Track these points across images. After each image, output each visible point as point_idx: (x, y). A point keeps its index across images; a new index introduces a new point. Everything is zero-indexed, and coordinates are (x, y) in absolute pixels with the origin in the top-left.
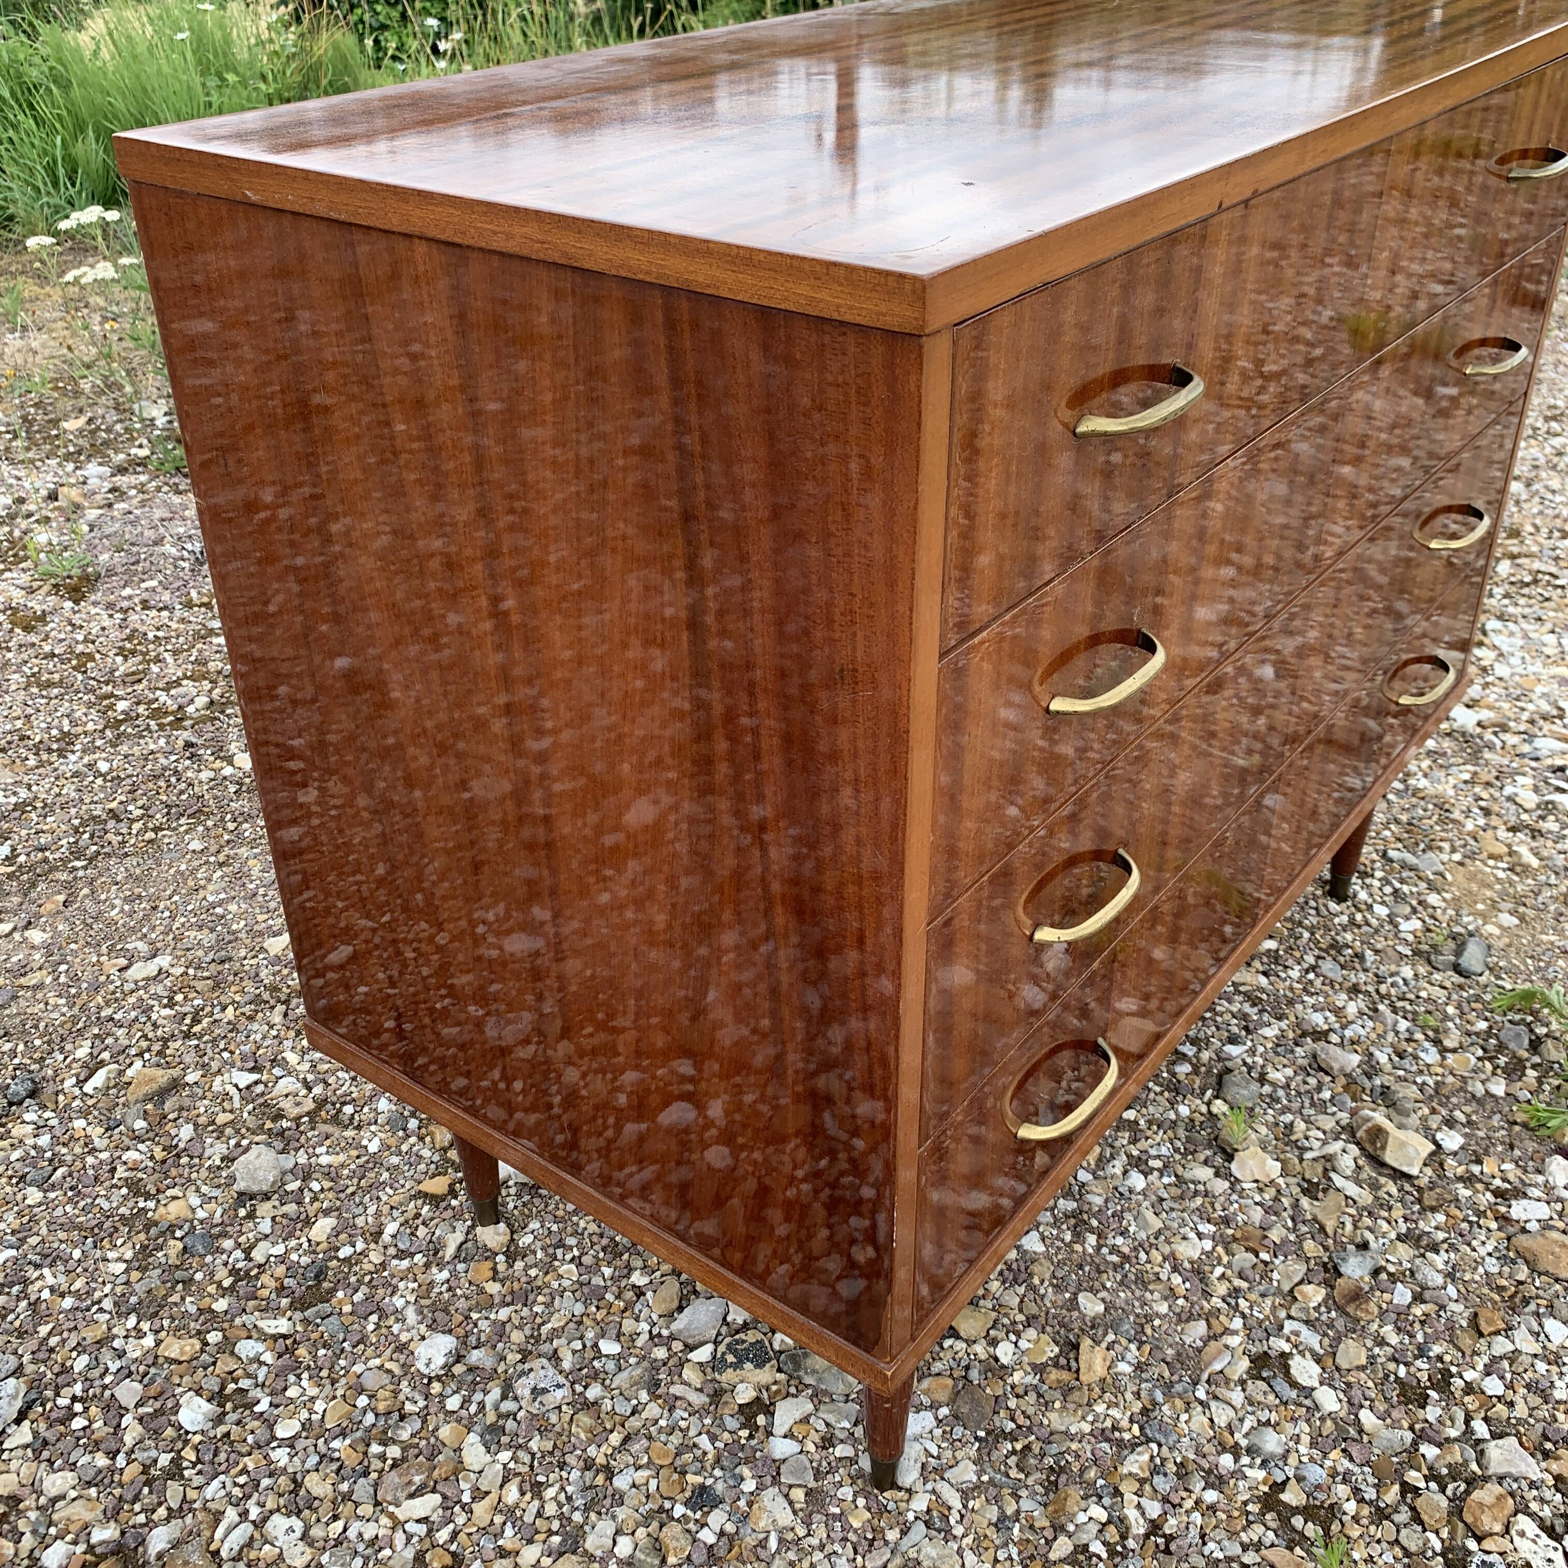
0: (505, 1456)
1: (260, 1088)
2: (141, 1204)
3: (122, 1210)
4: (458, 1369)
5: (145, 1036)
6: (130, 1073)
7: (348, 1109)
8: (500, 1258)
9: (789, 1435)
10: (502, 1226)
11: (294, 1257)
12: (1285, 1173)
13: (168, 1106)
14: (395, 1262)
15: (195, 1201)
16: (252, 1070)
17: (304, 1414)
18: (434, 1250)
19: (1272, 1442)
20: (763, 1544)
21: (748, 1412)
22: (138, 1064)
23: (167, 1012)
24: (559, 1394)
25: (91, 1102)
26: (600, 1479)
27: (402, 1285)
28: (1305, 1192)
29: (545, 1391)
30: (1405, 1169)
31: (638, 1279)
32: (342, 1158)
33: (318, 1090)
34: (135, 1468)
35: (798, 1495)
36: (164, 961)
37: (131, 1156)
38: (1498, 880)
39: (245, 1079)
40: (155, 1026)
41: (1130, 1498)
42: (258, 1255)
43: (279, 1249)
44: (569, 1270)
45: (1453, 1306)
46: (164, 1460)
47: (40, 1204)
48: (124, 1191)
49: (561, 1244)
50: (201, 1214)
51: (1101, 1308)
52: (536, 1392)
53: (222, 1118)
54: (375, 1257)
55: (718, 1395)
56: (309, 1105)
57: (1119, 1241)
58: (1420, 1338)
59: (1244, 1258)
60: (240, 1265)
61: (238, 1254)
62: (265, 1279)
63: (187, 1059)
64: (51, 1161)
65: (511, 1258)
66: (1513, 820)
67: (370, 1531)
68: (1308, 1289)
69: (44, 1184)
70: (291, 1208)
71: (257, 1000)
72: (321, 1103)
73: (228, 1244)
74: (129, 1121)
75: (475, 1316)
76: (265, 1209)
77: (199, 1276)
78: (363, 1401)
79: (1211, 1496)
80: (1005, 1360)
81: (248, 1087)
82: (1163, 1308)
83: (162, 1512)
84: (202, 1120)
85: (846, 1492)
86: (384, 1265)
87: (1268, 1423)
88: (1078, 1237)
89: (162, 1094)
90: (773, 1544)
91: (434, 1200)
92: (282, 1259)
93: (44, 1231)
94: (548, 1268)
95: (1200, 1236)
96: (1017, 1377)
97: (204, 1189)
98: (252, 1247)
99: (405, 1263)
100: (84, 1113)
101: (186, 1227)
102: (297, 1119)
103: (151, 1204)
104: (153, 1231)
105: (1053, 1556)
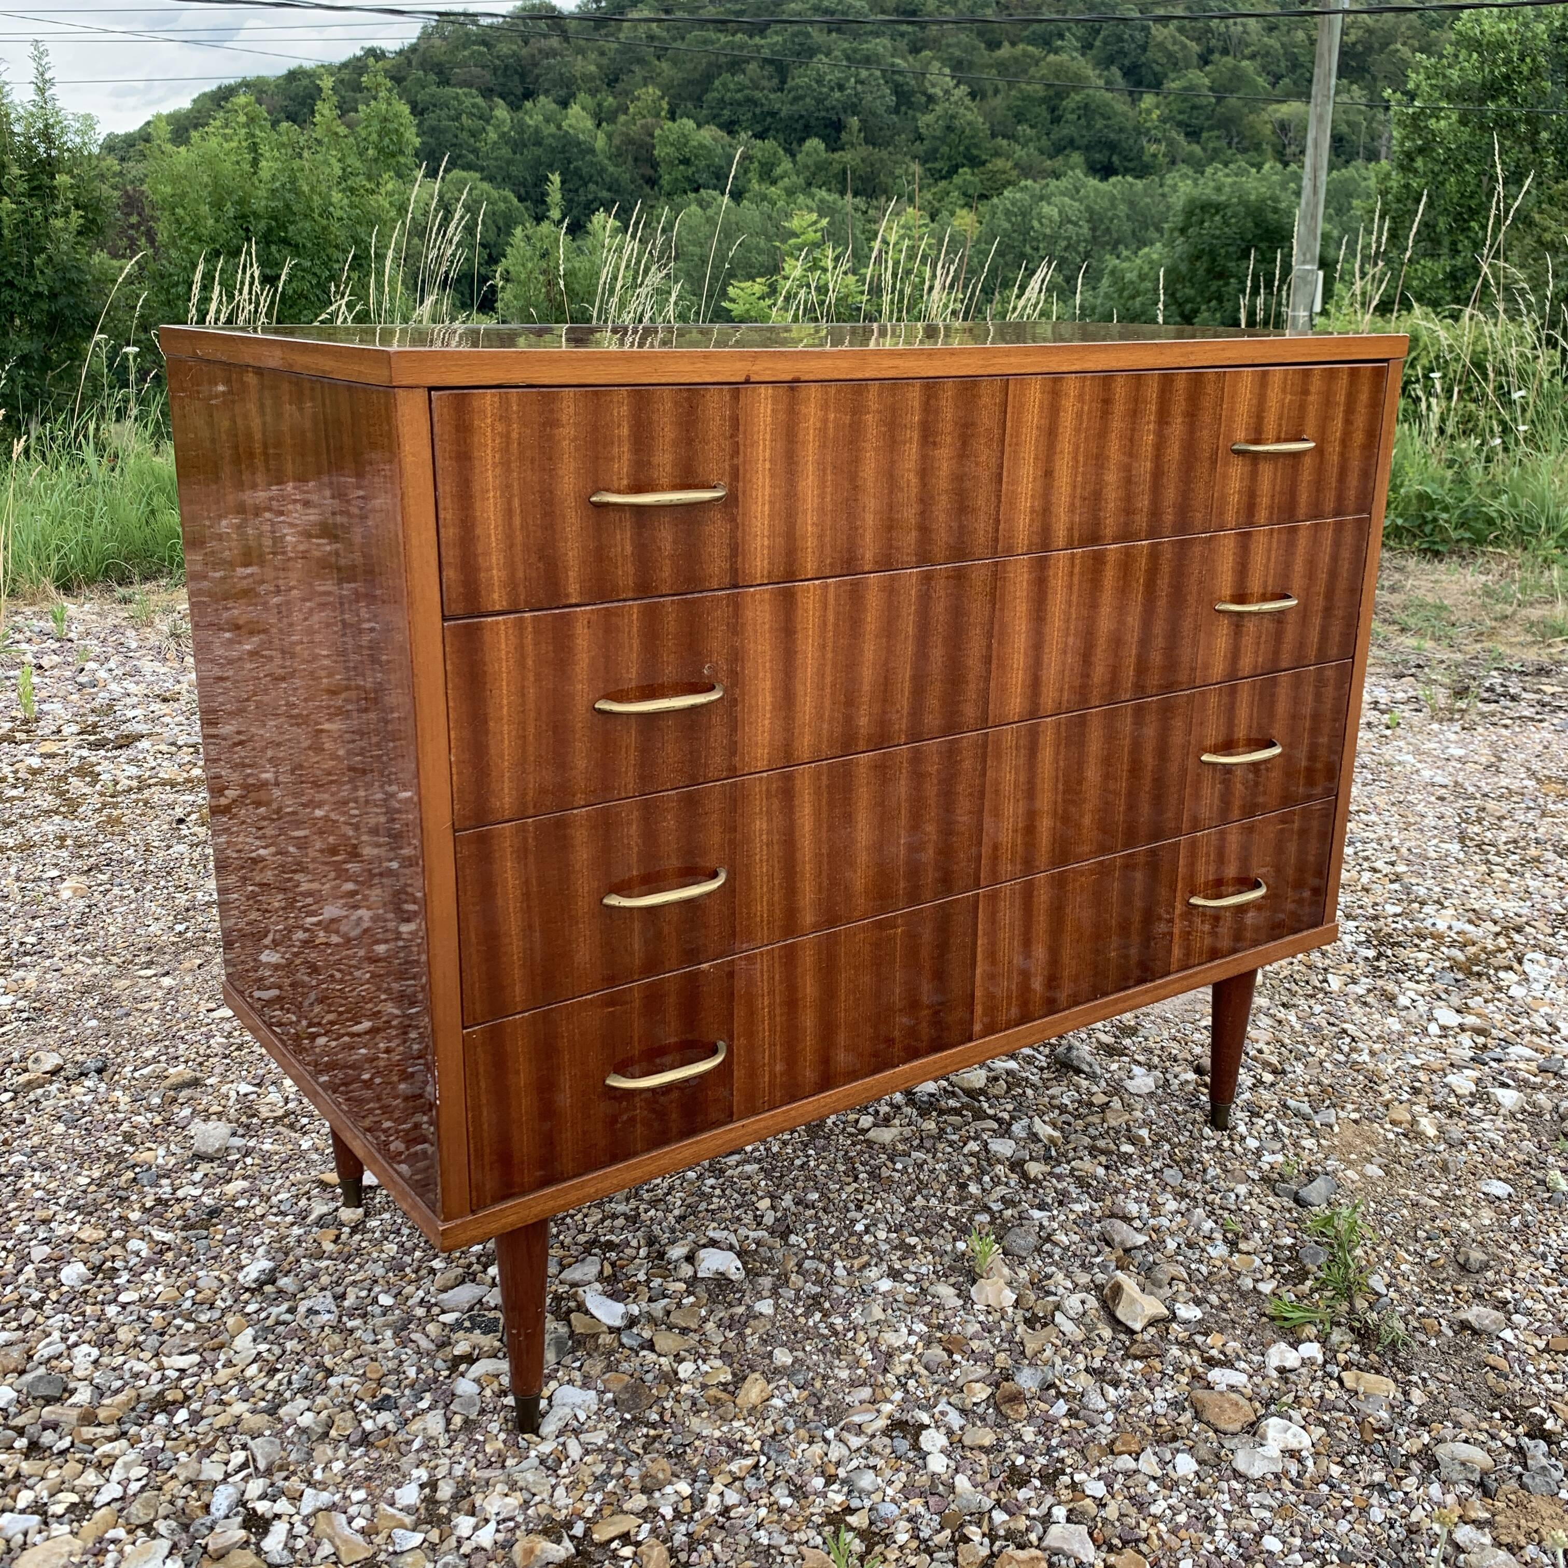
0: (263, 1347)
1: (253, 1097)
2: (125, 1148)
3: (110, 1149)
4: (268, 1288)
5: (197, 1052)
6: (172, 1070)
7: (305, 1121)
8: (346, 1230)
9: (477, 1381)
10: (361, 1210)
11: (204, 1199)
12: (1017, 1305)
13: (183, 1094)
14: (271, 1217)
15: (161, 1153)
16: (255, 1085)
17: (145, 1291)
18: (303, 1216)
19: (867, 1480)
20: (409, 1443)
21: (456, 1362)
22: (181, 1067)
23: (223, 1040)
24: (327, 1316)
25: (133, 1083)
26: (320, 1376)
27: (266, 1231)
28: (1027, 1321)
29: (317, 1313)
30: (1129, 1323)
31: (437, 1264)
32: (276, 1147)
33: (291, 1105)
34: (16, 1296)
35: (457, 1420)
37: (138, 1119)
38: (1386, 1139)
39: (247, 1089)
40: (209, 1047)
41: (718, 1486)
42: (180, 1194)
43: (198, 1192)
44: (391, 1248)
45: (1102, 1428)
46: (36, 1296)
47: (60, 1135)
48: (120, 1138)
49: (398, 1232)
50: (160, 1162)
51: (789, 1361)
52: (311, 1311)
53: (214, 1109)
54: (259, 1211)
55: (443, 1344)
56: (280, 1113)
57: (839, 1321)
58: (1054, 1442)
59: (937, 1353)
60: (165, 1196)
61: (169, 1189)
62: (176, 1208)
63: (216, 1070)
64: (84, 1112)
65: (354, 1230)
66: (1438, 1100)
67: (139, 1367)
68: (979, 1387)
69: (70, 1124)
70: (223, 1170)
72: (288, 1113)
73: (166, 1182)
74: (151, 1098)
75: (304, 1261)
76: (204, 1168)
77: (133, 1197)
78: (191, 1293)
79: (787, 1501)
80: (682, 1375)
81: (245, 1095)
82: (844, 1374)
83: (14, 1324)
84: (201, 1108)
85: (494, 1427)
86: (262, 1217)
87: (874, 1467)
88: (807, 1314)
89: (183, 1087)
90: (416, 1445)
92: (195, 1199)
93: (52, 1151)
94: (378, 1244)
95: (911, 1332)
96: (685, 1389)
97: (173, 1147)
98: (180, 1187)
99: (278, 1219)
101: (145, 1167)
102: (264, 1121)
103: (132, 1150)
104: (122, 1165)
105: (627, 1506)
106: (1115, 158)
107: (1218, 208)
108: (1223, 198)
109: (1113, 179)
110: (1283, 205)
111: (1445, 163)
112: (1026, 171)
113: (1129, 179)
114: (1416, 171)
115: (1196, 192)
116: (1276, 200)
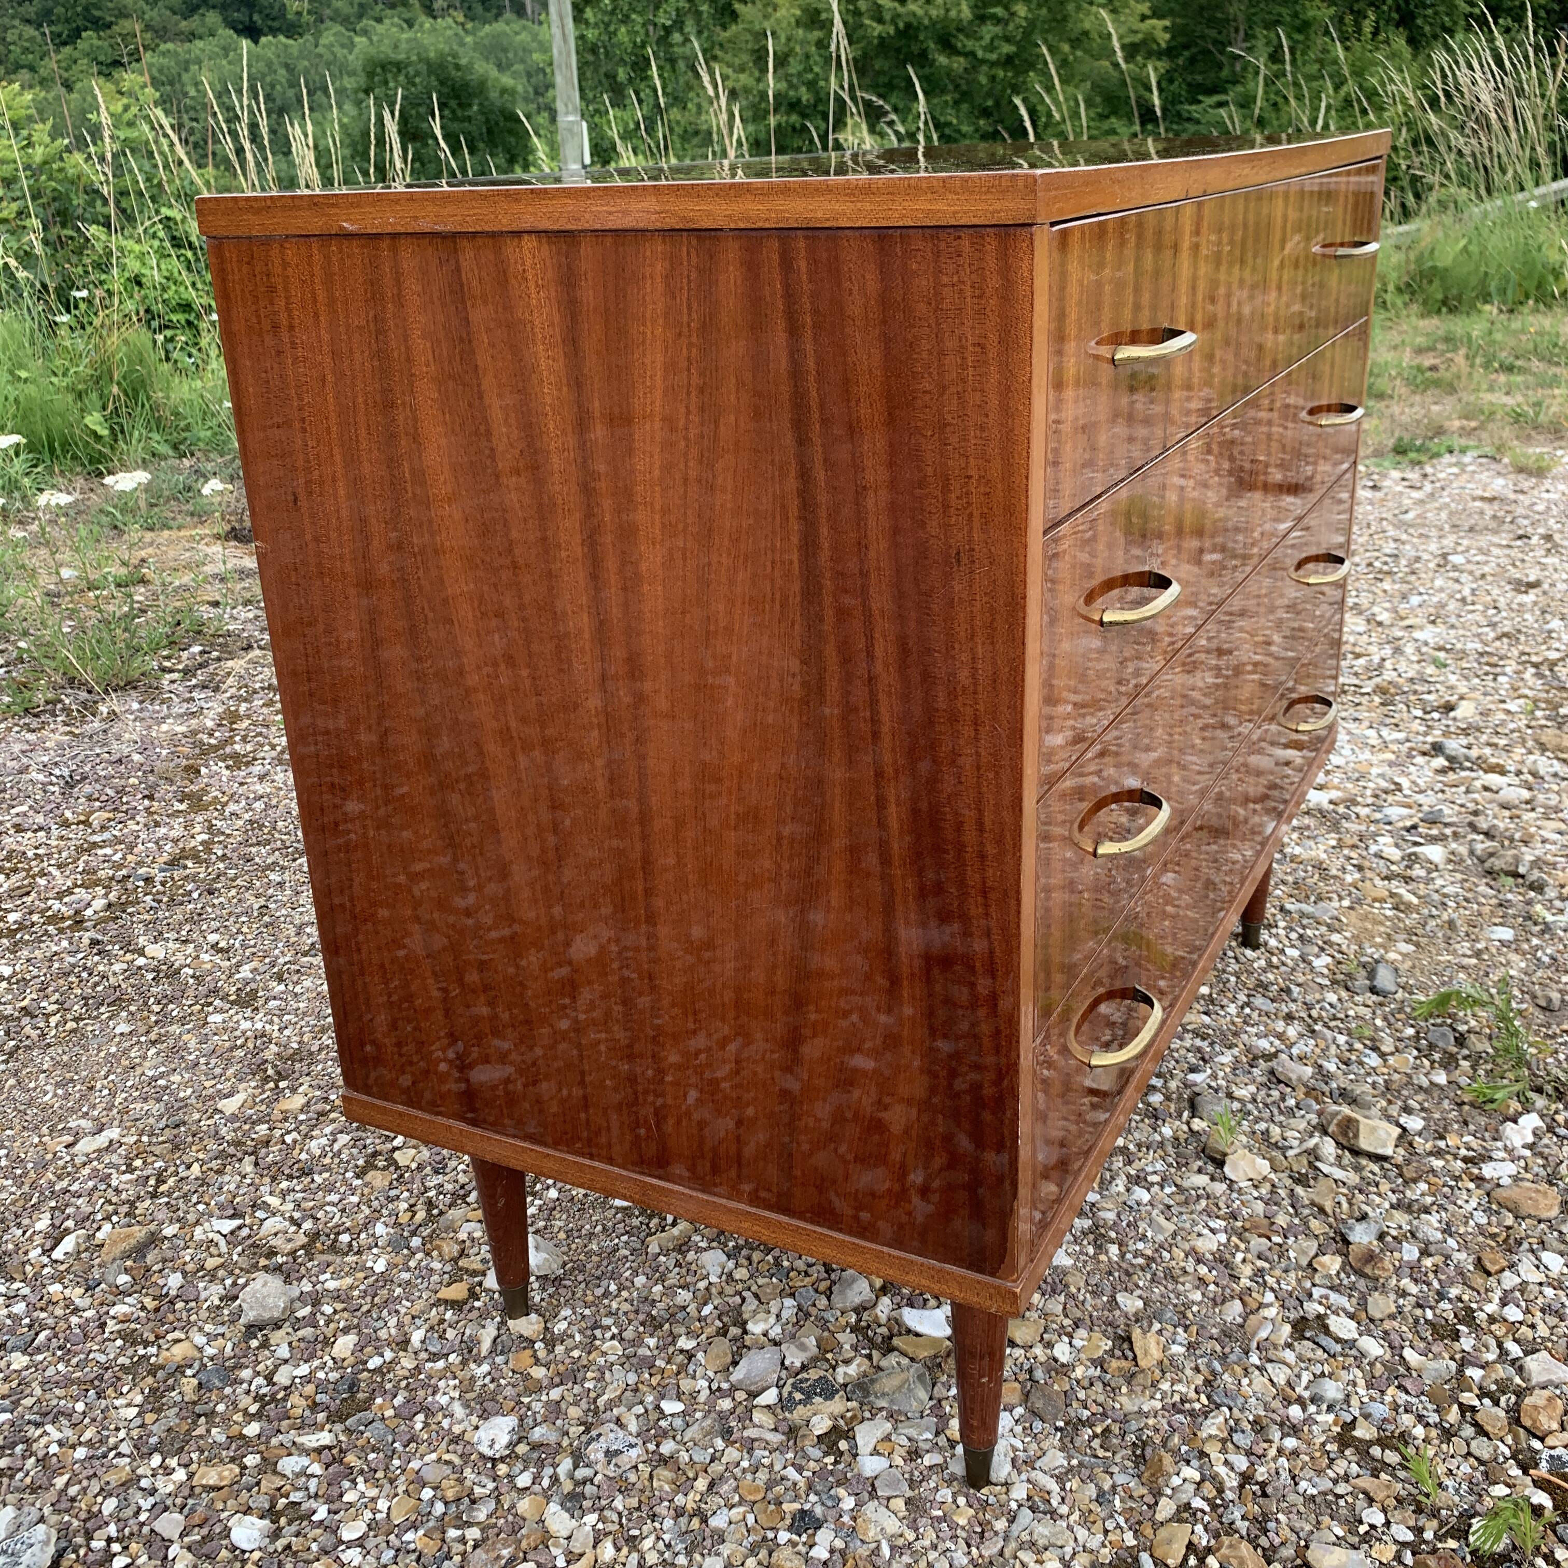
0: (591, 1518)
1: (245, 1232)
2: (141, 1352)
3: (121, 1360)
4: (522, 1449)
5: (110, 1202)
6: (100, 1235)
7: (345, 1238)
8: (539, 1345)
9: (875, 1452)
10: (533, 1316)
11: (321, 1375)
12: (1274, 1169)
13: (150, 1259)
14: (429, 1365)
15: (200, 1340)
16: (232, 1217)
17: (368, 1515)
18: (469, 1349)
19: (1332, 1390)
20: (876, 1551)
21: (828, 1441)
22: (107, 1227)
23: (128, 1177)
24: (634, 1453)
25: (62, 1268)
26: (695, 1523)
27: (442, 1384)
28: (1298, 1181)
29: (618, 1452)
30: (1380, 1151)
31: (685, 1343)
32: (349, 1281)
33: (307, 1225)
35: (898, 1504)
36: (113, 1133)
37: (120, 1309)
38: (1387, 917)
39: (227, 1226)
40: (117, 1191)
41: (1216, 1457)
42: (282, 1377)
43: (304, 1370)
44: (613, 1348)
45: (1457, 1256)
47: (27, 1368)
48: (119, 1342)
49: (596, 1326)
50: (210, 1351)
51: (1140, 1304)
52: (610, 1454)
53: (211, 1263)
54: (408, 1363)
55: (793, 1431)
56: (302, 1239)
57: (1140, 1246)
58: (1436, 1284)
59: (1258, 1243)
60: (264, 1391)
61: (260, 1380)
62: (295, 1399)
63: (160, 1216)
64: (30, 1326)
65: (550, 1344)
66: (1385, 872)
68: (1326, 1259)
69: (27, 1348)
70: (307, 1332)
71: (222, 1155)
72: (314, 1236)
73: (246, 1374)
74: (110, 1279)
75: (526, 1400)
76: (278, 1337)
77: (221, 1408)
78: (427, 1494)
79: (1291, 1443)
80: (1064, 1359)
81: (232, 1233)
82: (1197, 1296)
84: (190, 1267)
85: (945, 1495)
86: (418, 1369)
87: (1323, 1374)
88: (1099, 1248)
89: (140, 1250)
90: (886, 1551)
91: (456, 1305)
92: (308, 1379)
93: (38, 1391)
94: (590, 1347)
95: (1213, 1231)
96: (1079, 1372)
97: (208, 1328)
98: (273, 1373)
99: (441, 1364)
100: (58, 1278)
101: (196, 1365)
102: (292, 1253)
103: (153, 1350)
104: (160, 1374)
105: (1160, 1517)
106: (256, 17)
107: (399, 67)
108: (402, 56)
109: (263, 40)
110: (463, 62)
111: (613, 12)
112: (161, 33)
113: (282, 38)
114: (587, 23)
115: (372, 51)
116: (455, 56)
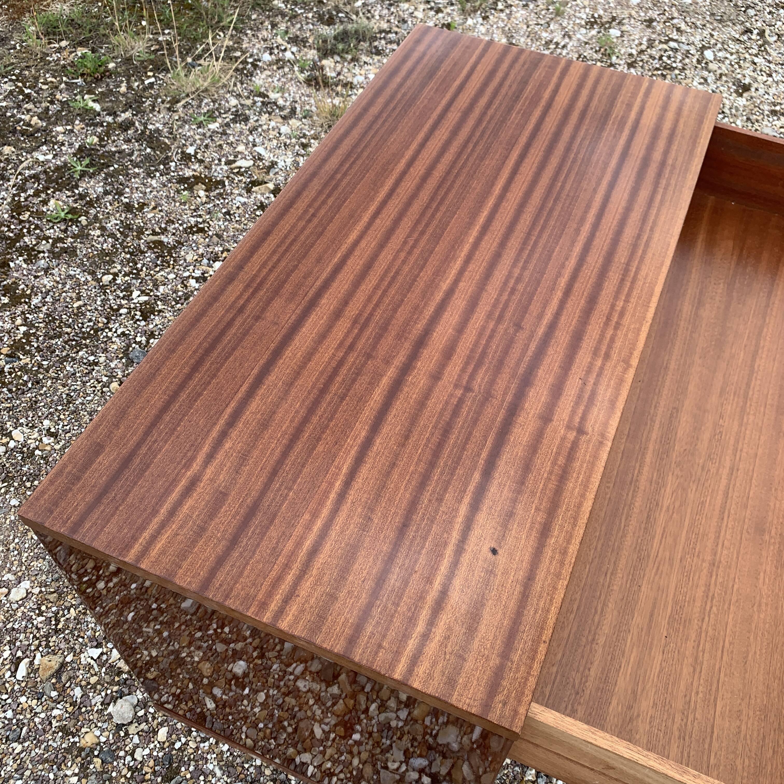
1: (105, 657)
2: (72, 740)
3: (64, 746)
5: (34, 636)
6: (36, 662)
11: (155, 753)
13: (64, 679)
14: (202, 745)
16: (96, 647)
22: (38, 655)
23: (41, 619)
25: (23, 684)
27: (209, 757)
36: (26, 584)
37: (56, 712)
39: (95, 653)
40: (38, 629)
42: (138, 756)
47: (22, 751)
48: (60, 734)
50: (103, 739)
54: (192, 745)
60: (131, 764)
61: (129, 758)
62: (146, 769)
63: (62, 646)
64: (17, 724)
70: (144, 726)
73: (122, 754)
74: (47, 692)
75: (246, 766)
76: (132, 729)
77: (114, 774)
81: (99, 658)
84: (83, 683)
86: (198, 748)
92: (150, 756)
93: (30, 766)
99: (207, 744)
100: (23, 692)
101: (98, 748)
103: (77, 739)
104: (83, 754)
